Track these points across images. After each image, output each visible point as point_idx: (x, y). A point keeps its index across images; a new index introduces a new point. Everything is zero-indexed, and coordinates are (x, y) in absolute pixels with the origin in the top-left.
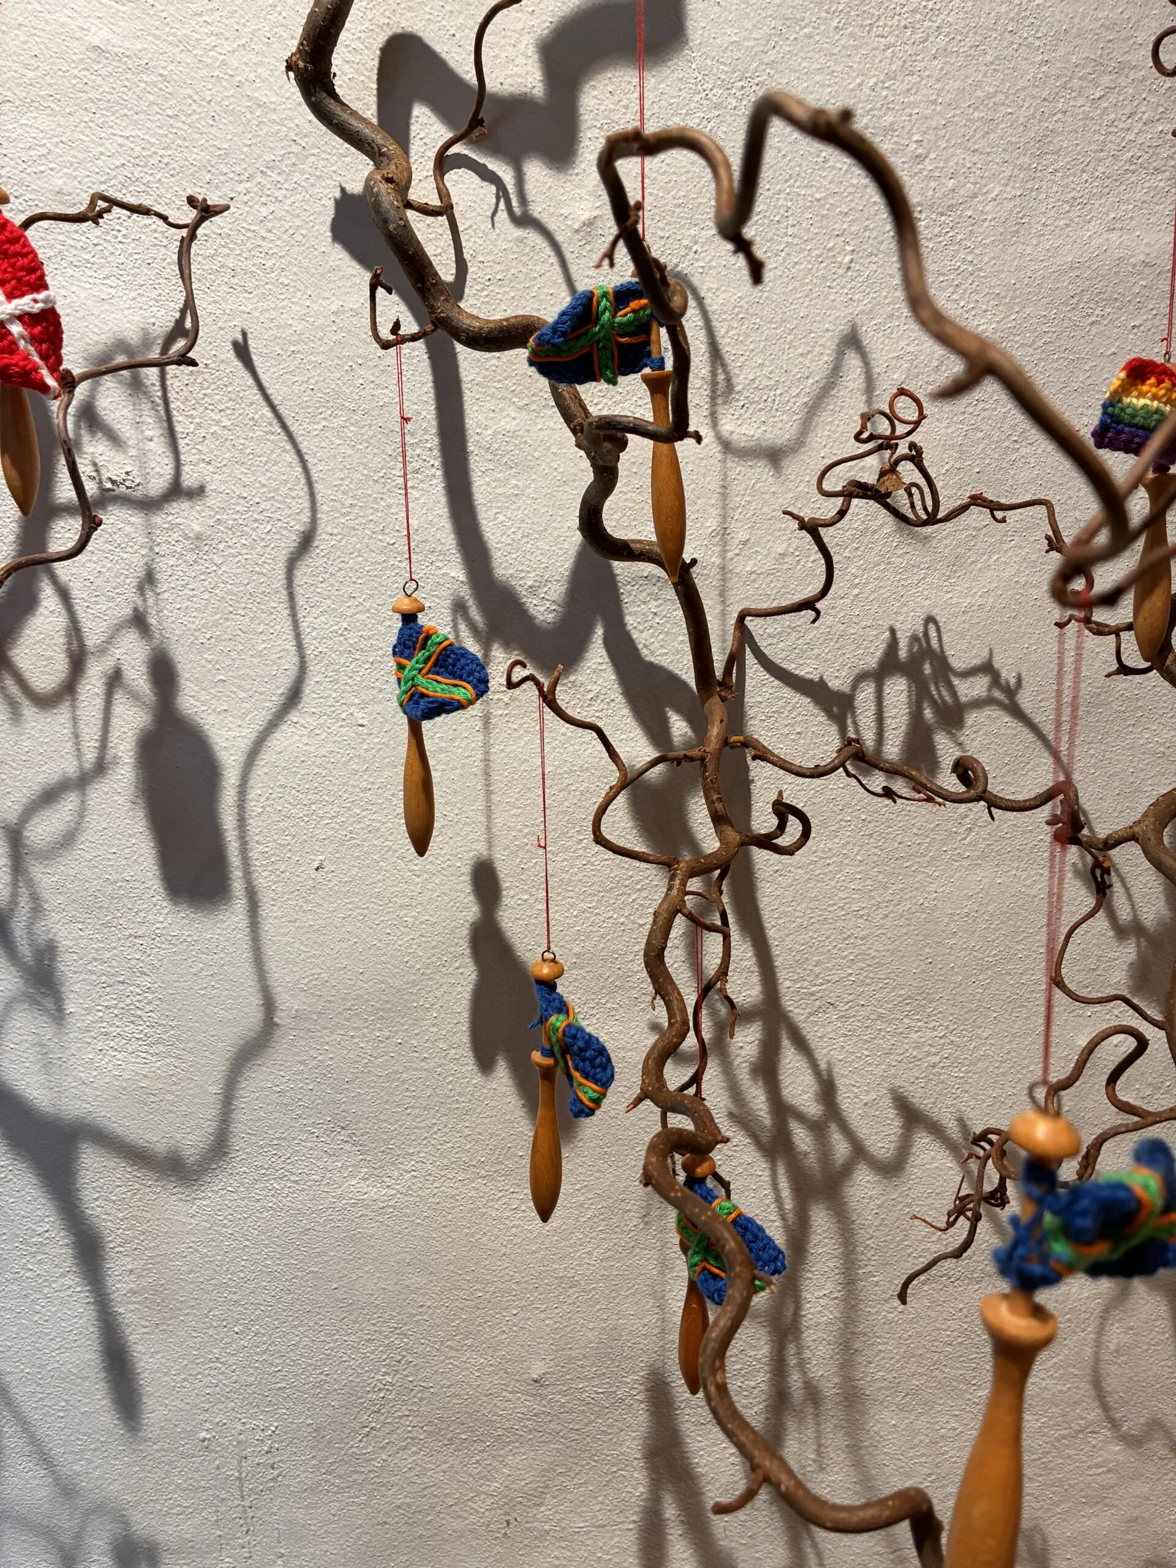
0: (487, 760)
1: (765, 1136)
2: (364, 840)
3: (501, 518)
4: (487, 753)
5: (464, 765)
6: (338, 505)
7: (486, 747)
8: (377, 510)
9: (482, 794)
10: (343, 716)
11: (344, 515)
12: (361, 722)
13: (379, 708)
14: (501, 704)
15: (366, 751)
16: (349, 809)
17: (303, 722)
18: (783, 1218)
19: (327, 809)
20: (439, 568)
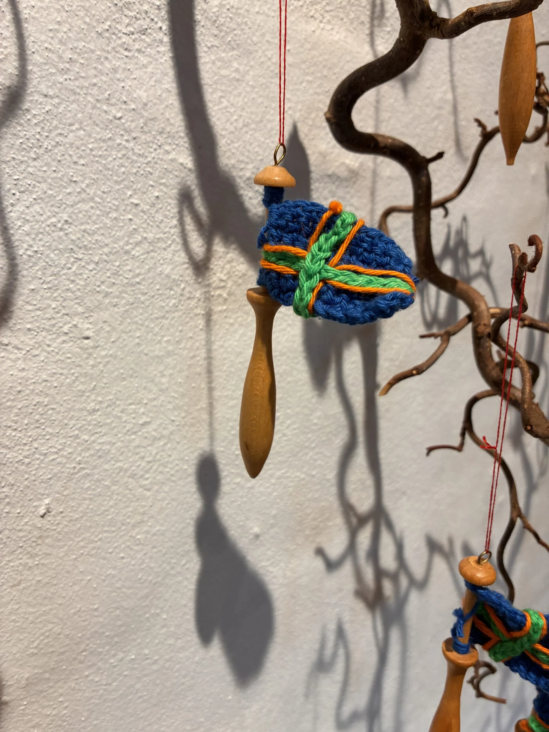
0: (209, 358)
2: (95, 467)
3: (225, 103)
4: (209, 351)
5: (190, 366)
7: (209, 343)
8: (101, 72)
9: (205, 392)
10: (65, 329)
11: (63, 72)
12: (87, 333)
13: (105, 315)
14: (221, 300)
15: (93, 366)
16: (77, 437)
17: (15, 342)
19: (51, 443)
20: (168, 152)
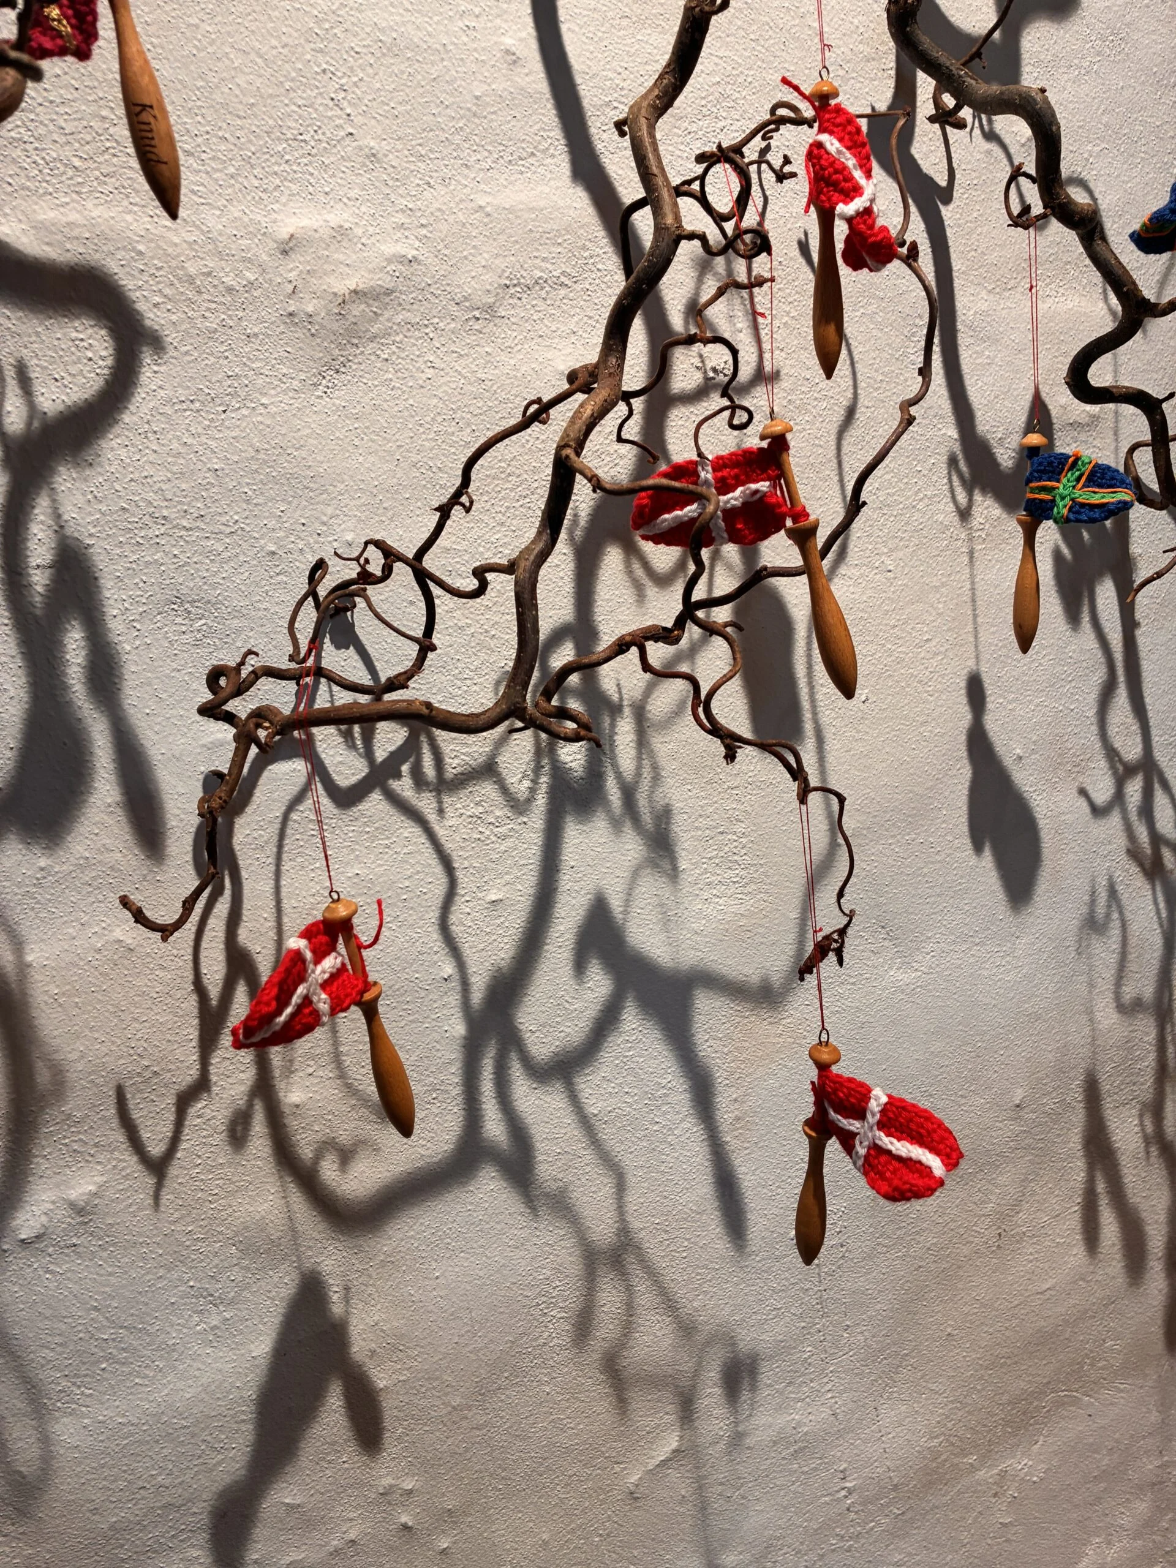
0: (973, 589)
1: (1148, 863)
2: (895, 671)
3: (980, 384)
4: (973, 583)
5: (958, 595)
6: (872, 381)
7: (972, 576)
8: (898, 384)
9: (971, 617)
10: (877, 565)
11: (877, 389)
12: (891, 568)
13: (900, 554)
14: (980, 540)
15: (894, 592)
16: (884, 645)
17: (849, 574)
18: (1161, 926)
19: (869, 648)
20: (940, 429)
